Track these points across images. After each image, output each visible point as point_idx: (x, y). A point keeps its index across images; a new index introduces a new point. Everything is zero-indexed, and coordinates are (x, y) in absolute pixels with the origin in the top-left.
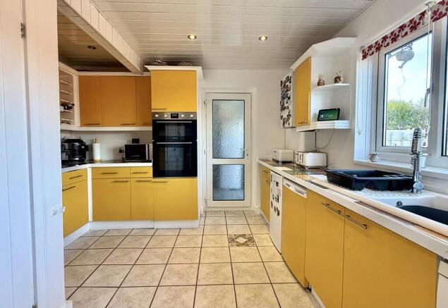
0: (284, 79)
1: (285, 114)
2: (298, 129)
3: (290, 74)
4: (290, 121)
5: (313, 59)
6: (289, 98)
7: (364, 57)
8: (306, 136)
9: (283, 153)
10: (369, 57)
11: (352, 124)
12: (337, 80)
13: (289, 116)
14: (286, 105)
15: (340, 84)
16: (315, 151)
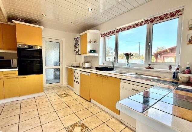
0: (76, 37)
1: (77, 50)
2: (82, 55)
3: (79, 36)
4: (79, 52)
5: (88, 34)
6: (79, 44)
7: (102, 36)
8: (84, 58)
9: (76, 63)
10: (103, 37)
11: (99, 54)
12: (95, 42)
13: (79, 50)
14: (77, 47)
15: (96, 43)
16: (87, 63)
